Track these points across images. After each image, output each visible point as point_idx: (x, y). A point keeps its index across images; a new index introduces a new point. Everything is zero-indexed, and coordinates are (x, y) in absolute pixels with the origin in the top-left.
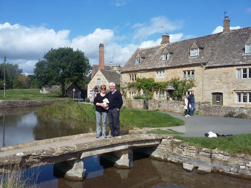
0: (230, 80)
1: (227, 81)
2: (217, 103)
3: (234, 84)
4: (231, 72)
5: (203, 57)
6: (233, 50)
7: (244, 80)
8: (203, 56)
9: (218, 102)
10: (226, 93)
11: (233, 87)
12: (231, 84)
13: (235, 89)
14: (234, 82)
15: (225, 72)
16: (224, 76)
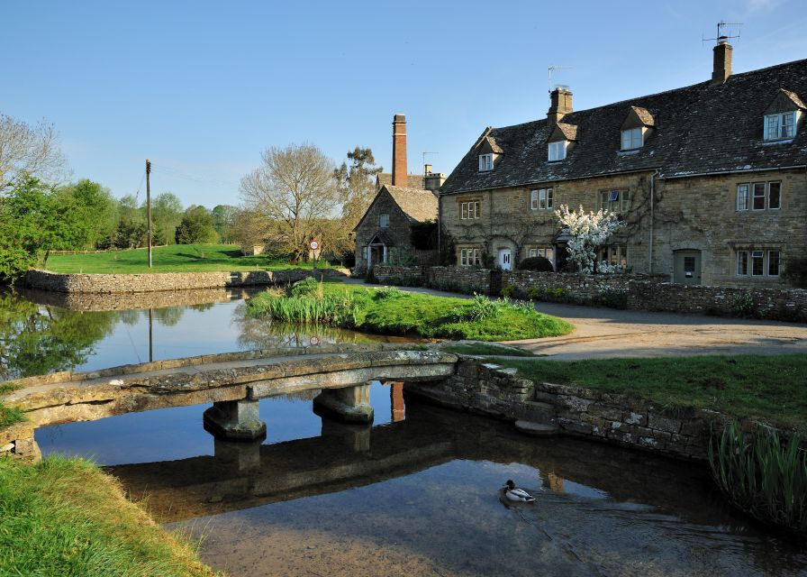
0: (721, 214)
1: (713, 218)
2: (688, 276)
3: (732, 226)
4: (723, 193)
5: (652, 153)
6: (734, 131)
7: (756, 214)
8: (655, 148)
9: (689, 274)
10: (709, 249)
11: (729, 234)
12: (723, 225)
13: (733, 239)
14: (731, 220)
15: (709, 192)
16: (706, 203)
